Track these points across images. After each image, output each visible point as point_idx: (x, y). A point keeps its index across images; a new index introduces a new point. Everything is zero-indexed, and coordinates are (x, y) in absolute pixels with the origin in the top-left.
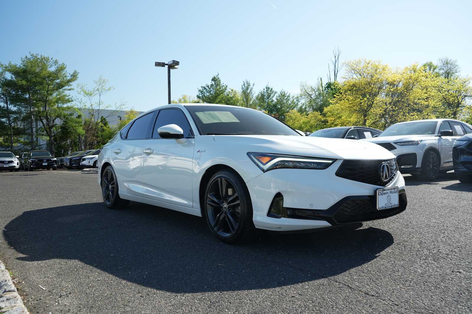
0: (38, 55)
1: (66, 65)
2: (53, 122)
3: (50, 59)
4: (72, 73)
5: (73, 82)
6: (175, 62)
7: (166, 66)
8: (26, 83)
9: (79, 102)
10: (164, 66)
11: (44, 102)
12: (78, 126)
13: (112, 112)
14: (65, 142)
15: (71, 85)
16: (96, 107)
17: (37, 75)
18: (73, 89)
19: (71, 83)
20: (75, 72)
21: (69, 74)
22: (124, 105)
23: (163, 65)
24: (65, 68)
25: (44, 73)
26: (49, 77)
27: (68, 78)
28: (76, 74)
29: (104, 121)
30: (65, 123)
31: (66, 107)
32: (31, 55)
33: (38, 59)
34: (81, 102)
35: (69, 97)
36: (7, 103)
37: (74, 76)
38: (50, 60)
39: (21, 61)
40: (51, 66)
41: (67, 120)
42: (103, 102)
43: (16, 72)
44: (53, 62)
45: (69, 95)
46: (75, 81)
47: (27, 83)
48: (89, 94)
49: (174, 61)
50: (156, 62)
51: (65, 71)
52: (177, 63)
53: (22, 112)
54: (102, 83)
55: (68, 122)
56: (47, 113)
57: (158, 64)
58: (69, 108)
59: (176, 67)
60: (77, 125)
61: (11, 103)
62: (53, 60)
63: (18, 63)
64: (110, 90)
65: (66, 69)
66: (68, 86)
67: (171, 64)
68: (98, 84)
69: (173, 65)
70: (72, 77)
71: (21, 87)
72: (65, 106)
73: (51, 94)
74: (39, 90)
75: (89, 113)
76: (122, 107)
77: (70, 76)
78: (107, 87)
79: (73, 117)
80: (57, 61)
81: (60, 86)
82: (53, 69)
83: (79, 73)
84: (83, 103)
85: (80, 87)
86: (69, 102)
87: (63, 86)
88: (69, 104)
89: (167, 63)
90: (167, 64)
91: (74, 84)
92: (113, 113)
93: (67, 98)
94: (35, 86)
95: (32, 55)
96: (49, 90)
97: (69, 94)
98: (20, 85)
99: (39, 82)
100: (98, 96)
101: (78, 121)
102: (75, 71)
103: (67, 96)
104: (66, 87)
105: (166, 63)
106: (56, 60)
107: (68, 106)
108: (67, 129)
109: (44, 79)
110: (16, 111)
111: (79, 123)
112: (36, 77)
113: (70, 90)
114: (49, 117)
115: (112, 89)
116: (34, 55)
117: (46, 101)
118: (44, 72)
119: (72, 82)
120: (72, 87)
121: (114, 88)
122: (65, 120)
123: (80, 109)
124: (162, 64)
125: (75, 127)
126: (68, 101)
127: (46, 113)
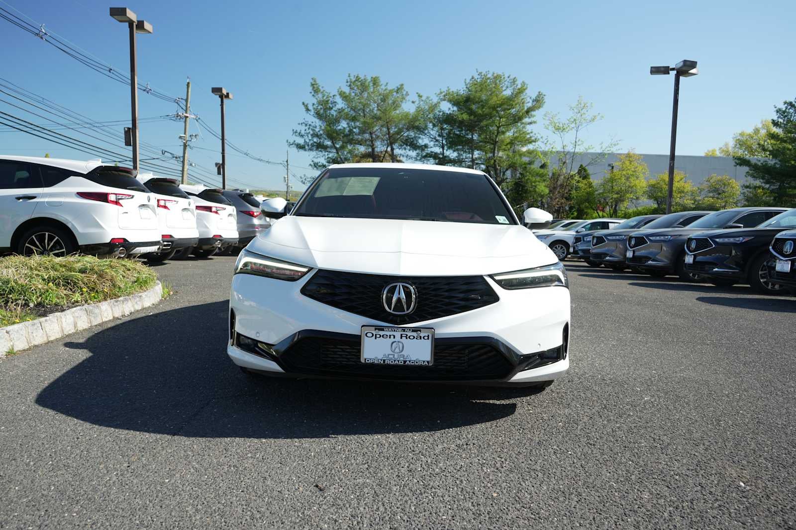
0: (489, 74)
1: (527, 85)
2: (504, 174)
3: (506, 76)
4: (534, 97)
5: (537, 111)
6: (688, 63)
7: (671, 72)
8: (468, 117)
9: (543, 142)
10: (669, 74)
11: (493, 144)
12: (539, 182)
13: (594, 158)
14: (518, 206)
15: (534, 116)
16: (570, 148)
17: (483, 104)
18: (535, 122)
19: (533, 113)
20: (540, 94)
21: (530, 98)
22: (615, 145)
23: (665, 70)
24: (525, 90)
25: (494, 101)
26: (501, 105)
27: (530, 105)
28: (541, 98)
29: (583, 173)
30: (520, 177)
31: (526, 151)
32: (478, 73)
33: (489, 78)
34: (547, 141)
35: (531, 135)
36: (443, 148)
37: (538, 102)
38: (506, 78)
39: (464, 84)
40: (507, 87)
41: (524, 172)
42: (583, 140)
43: (456, 102)
44: (510, 81)
45: (532, 132)
46: (541, 110)
47: (470, 116)
48: (559, 129)
49: (685, 61)
50: (651, 67)
51: (524, 94)
52: (693, 65)
53: (463, 160)
54: (582, 110)
55: (525, 174)
56: (495, 161)
57: (656, 71)
58: (530, 152)
59: (692, 71)
60: (538, 179)
61: (449, 148)
62: (510, 78)
63: (460, 87)
64: (596, 120)
65: (527, 91)
66: (529, 117)
67: (681, 67)
68: (576, 110)
69: (685, 69)
70: (535, 103)
71: (461, 124)
72: (524, 149)
73: (503, 133)
74: (486, 126)
75: (559, 160)
76: (612, 149)
77: (531, 101)
78: (588, 115)
79: (533, 167)
80: (515, 80)
81: (517, 119)
82: (508, 93)
83: (545, 95)
84: (550, 144)
85: (547, 118)
86: (530, 143)
87: (520, 119)
88: (531, 147)
89: (674, 67)
90: (673, 69)
91: (538, 115)
92: (596, 160)
93: (528, 136)
94: (481, 121)
95: (480, 74)
96: (502, 125)
97: (532, 130)
98: (459, 120)
99: (486, 115)
100: (574, 131)
101: (541, 172)
102: (539, 92)
103: (528, 134)
104: (526, 120)
105: (670, 67)
106: (515, 78)
107: (529, 150)
108: (523, 186)
109: (494, 108)
110: (457, 159)
111: (543, 177)
112: (483, 107)
113: (530, 123)
114: (499, 168)
115: (598, 118)
116: (483, 74)
117: (495, 143)
118: (495, 98)
119: (535, 110)
120: (532, 119)
121: (602, 117)
122: (522, 172)
123: (545, 154)
124: (662, 69)
125: (535, 182)
126: (530, 141)
127: (493, 161)
